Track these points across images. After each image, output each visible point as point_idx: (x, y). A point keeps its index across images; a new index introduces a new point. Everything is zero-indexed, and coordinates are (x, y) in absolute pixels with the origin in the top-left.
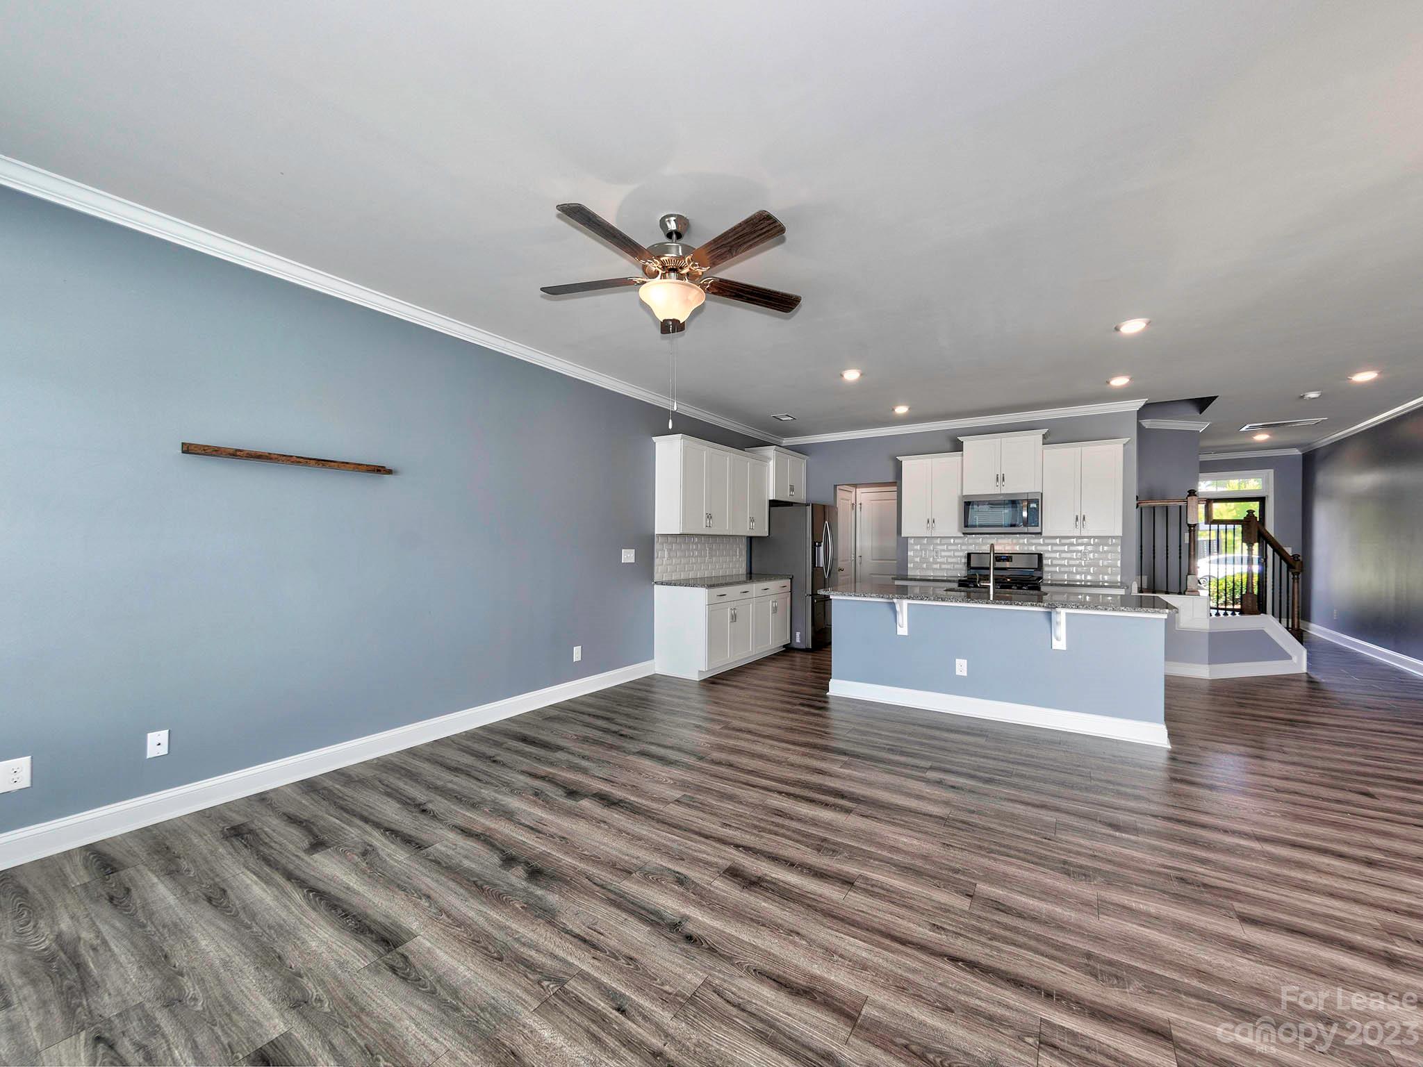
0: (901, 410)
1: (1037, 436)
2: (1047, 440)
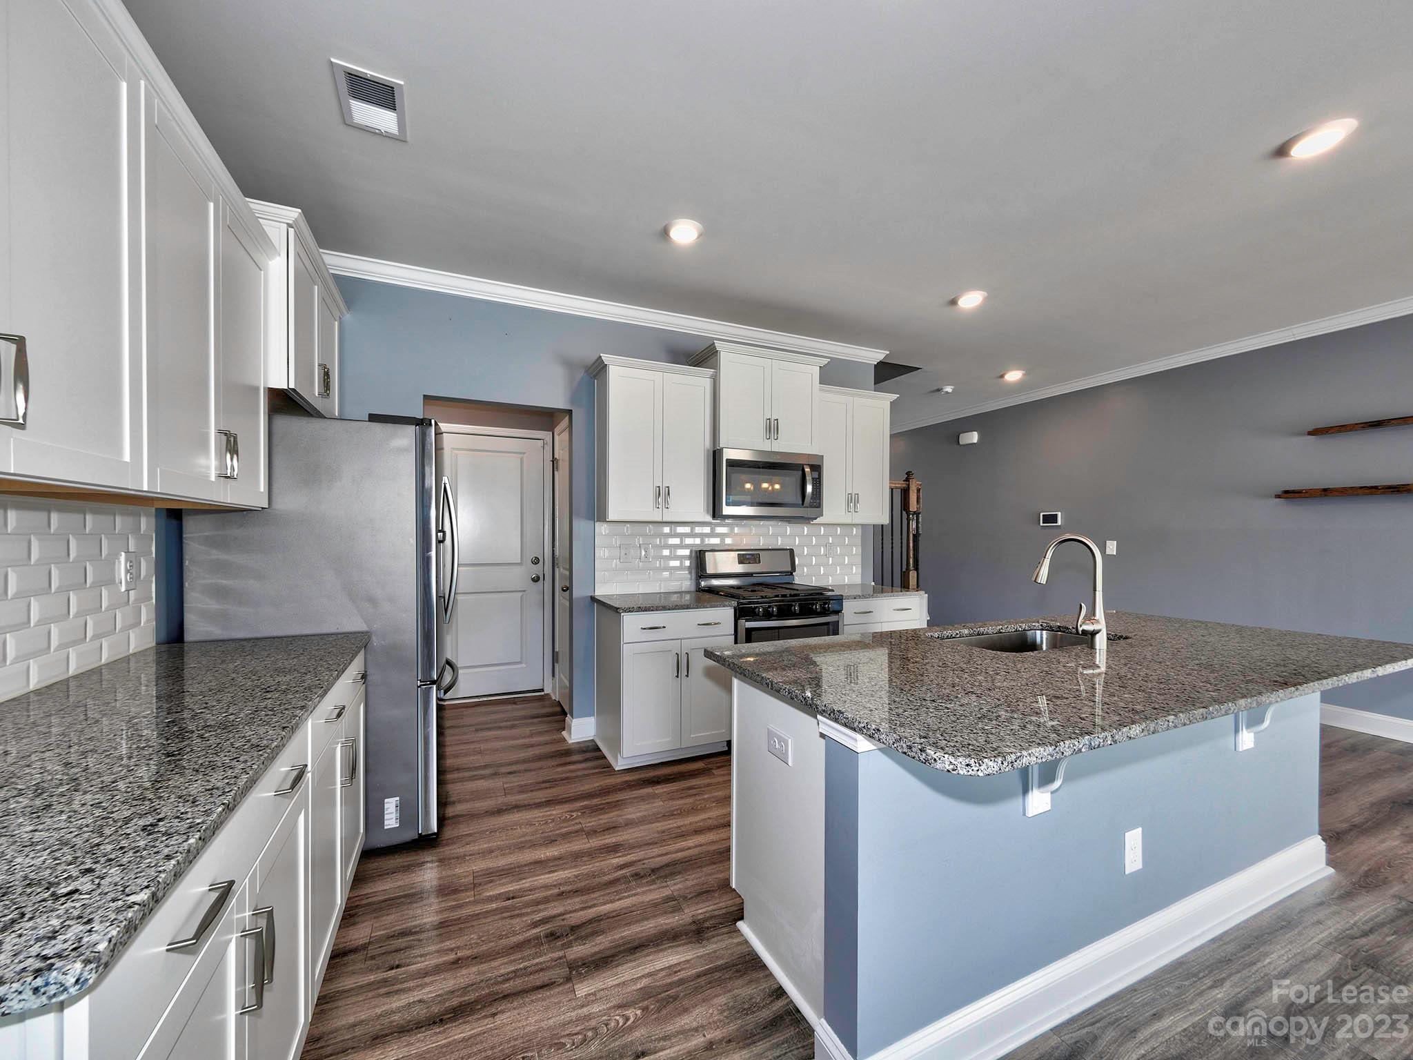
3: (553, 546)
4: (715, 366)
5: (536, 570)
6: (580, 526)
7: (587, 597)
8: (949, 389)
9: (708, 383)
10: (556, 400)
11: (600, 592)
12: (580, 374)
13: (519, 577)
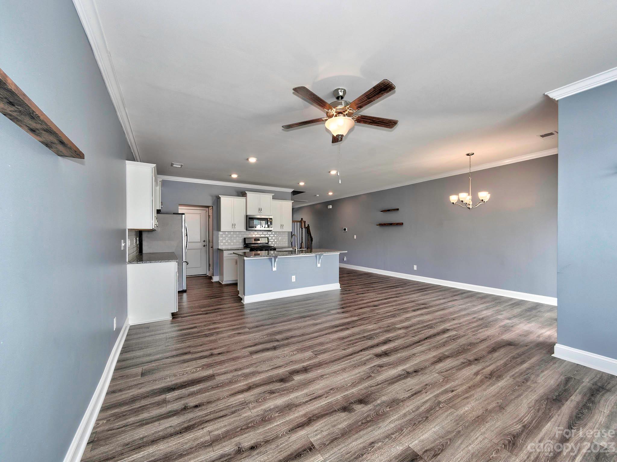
0: (234, 176)
1: (270, 196)
2: (274, 198)
3: (209, 237)
4: (246, 196)
5: (205, 243)
6: (215, 232)
7: (216, 249)
8: (318, 195)
9: (245, 200)
10: (210, 204)
11: (220, 248)
12: (215, 198)
13: (200, 245)
